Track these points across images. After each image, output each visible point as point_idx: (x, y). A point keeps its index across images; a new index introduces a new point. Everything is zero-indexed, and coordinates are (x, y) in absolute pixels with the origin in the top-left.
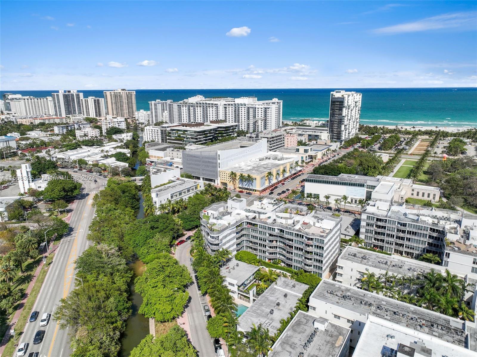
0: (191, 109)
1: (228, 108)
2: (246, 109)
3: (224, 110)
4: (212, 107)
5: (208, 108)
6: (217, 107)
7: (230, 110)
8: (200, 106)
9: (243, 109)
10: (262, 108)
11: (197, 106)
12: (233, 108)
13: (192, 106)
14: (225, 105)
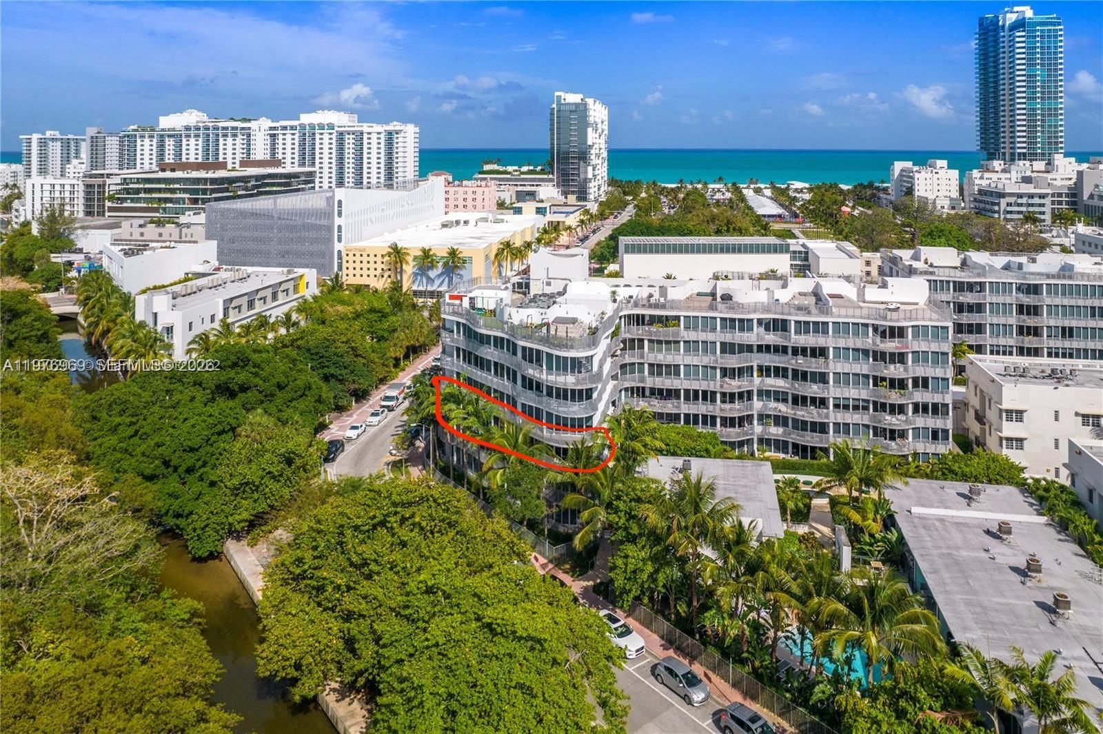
0: (167, 143)
1: (281, 137)
2: (334, 136)
3: (269, 142)
4: (235, 135)
5: (221, 140)
6: (249, 135)
7: (289, 142)
8: (197, 136)
9: (326, 137)
10: (379, 133)
11: (188, 136)
12: (296, 137)
13: (169, 136)
14: (271, 128)
